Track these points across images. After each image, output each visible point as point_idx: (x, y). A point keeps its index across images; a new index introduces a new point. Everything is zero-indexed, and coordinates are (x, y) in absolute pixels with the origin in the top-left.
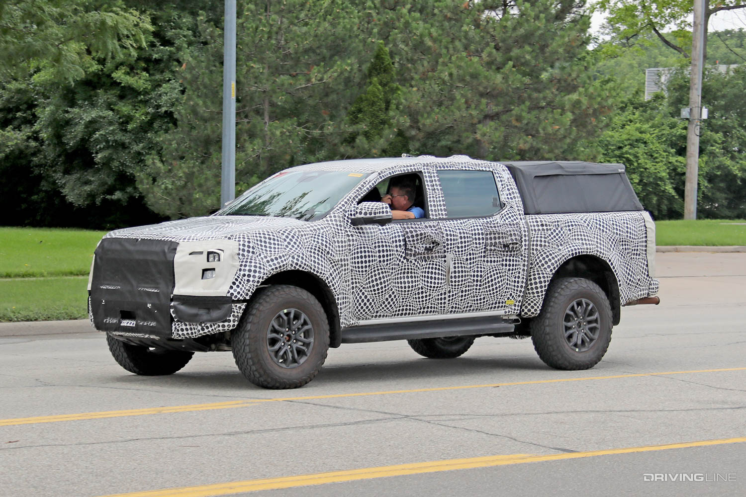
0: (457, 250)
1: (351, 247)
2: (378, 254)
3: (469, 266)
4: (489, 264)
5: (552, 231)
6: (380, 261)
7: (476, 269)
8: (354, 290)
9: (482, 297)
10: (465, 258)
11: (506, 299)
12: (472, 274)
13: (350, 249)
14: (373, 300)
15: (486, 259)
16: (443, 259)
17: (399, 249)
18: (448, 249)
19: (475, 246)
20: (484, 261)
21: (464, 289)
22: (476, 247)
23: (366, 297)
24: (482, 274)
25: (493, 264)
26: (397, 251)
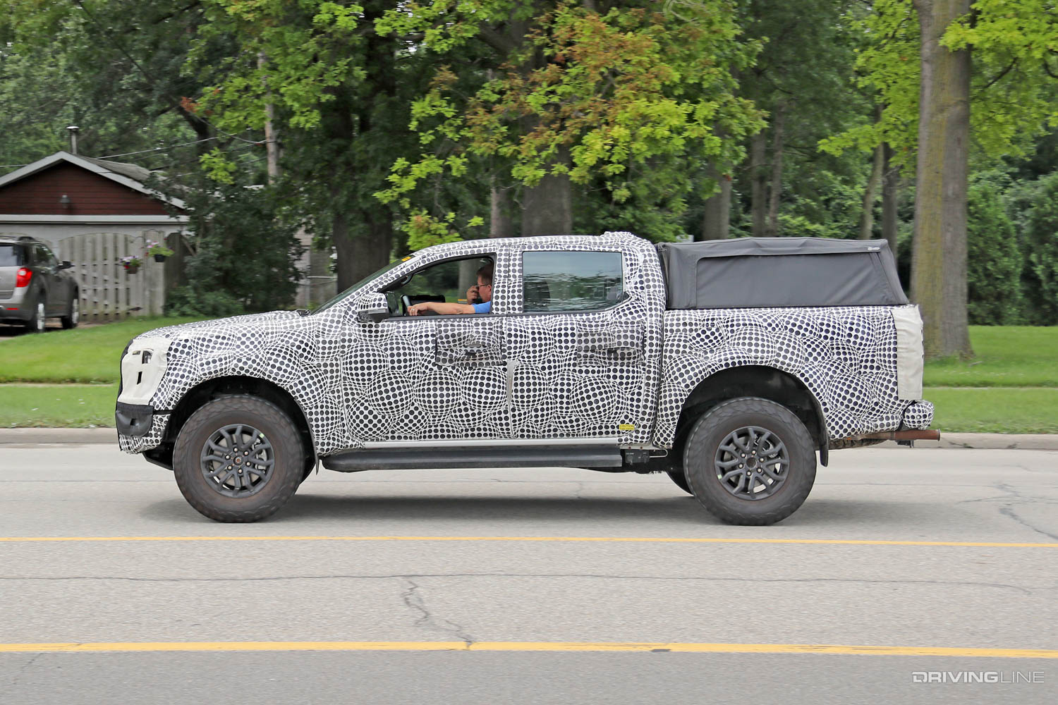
0: (525, 355)
1: (346, 350)
2: (389, 359)
3: (547, 377)
4: (584, 375)
5: (700, 332)
6: (393, 368)
7: (559, 382)
8: (350, 403)
9: (574, 418)
10: (540, 366)
11: (618, 423)
12: (553, 387)
13: (343, 352)
14: (384, 417)
15: (577, 368)
16: (502, 367)
17: (425, 352)
18: (510, 353)
19: (558, 350)
20: (574, 371)
21: (539, 407)
22: (561, 352)
23: (371, 412)
24: (571, 387)
25: (590, 375)
26: (422, 355)
